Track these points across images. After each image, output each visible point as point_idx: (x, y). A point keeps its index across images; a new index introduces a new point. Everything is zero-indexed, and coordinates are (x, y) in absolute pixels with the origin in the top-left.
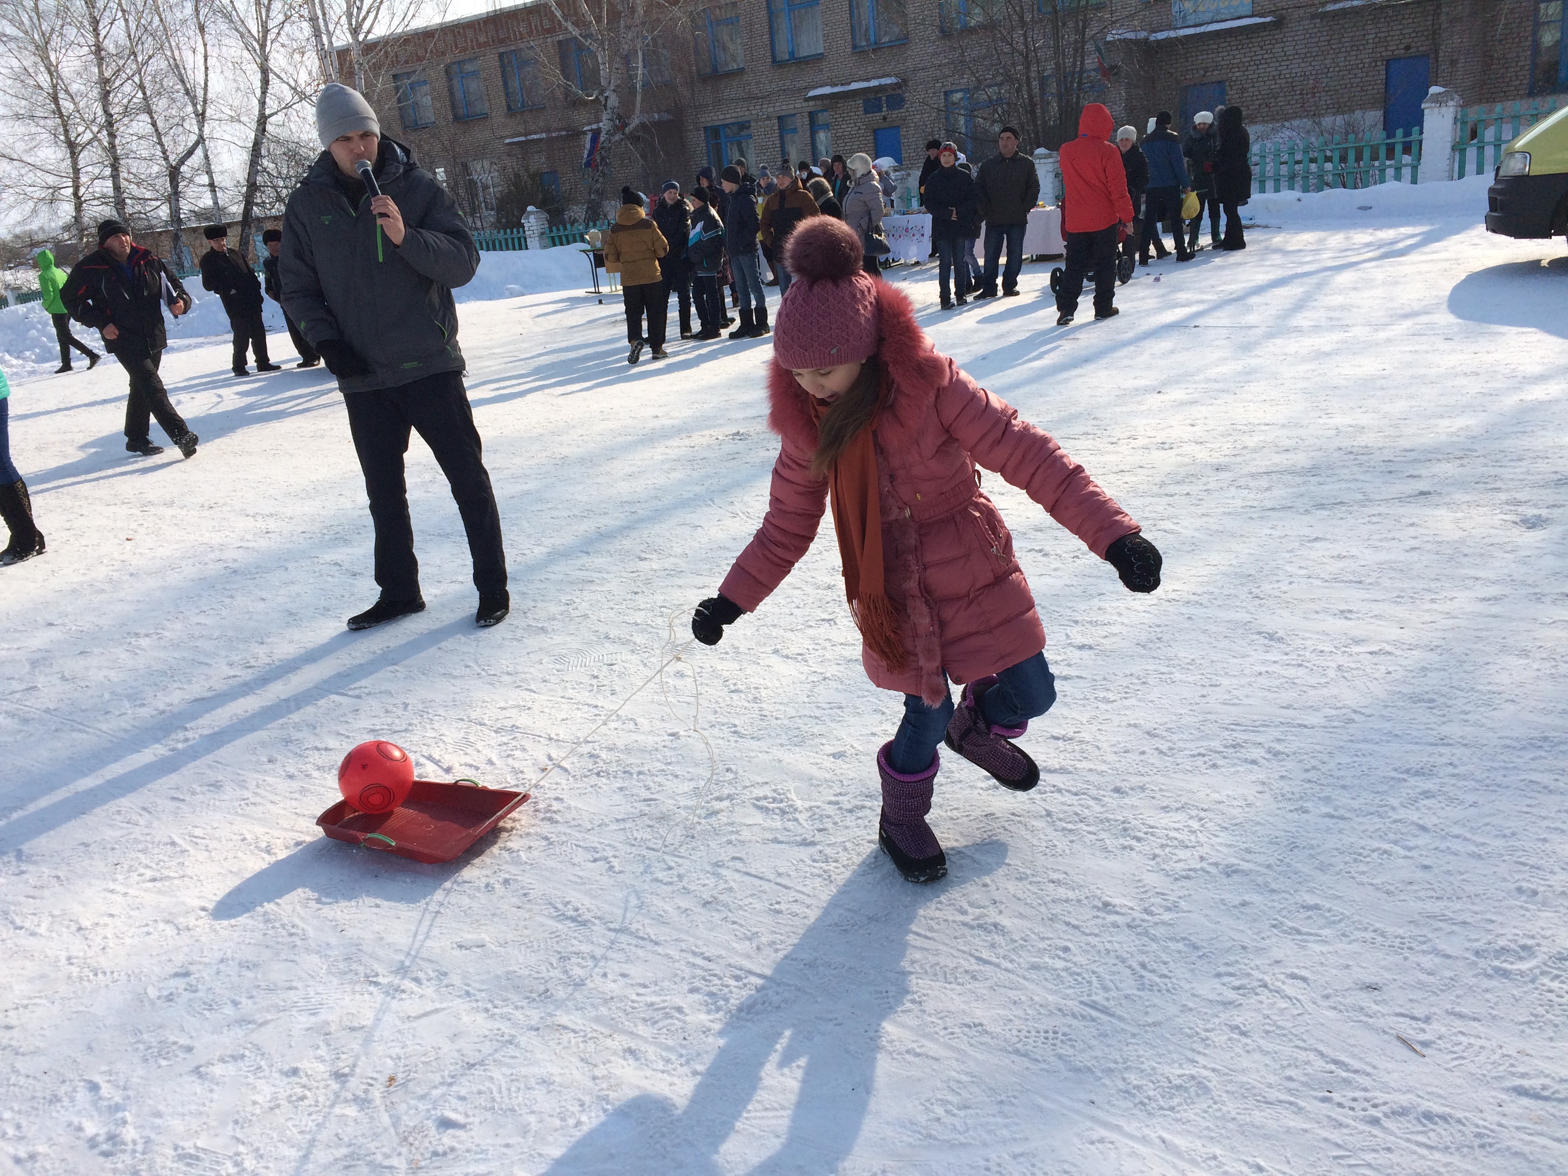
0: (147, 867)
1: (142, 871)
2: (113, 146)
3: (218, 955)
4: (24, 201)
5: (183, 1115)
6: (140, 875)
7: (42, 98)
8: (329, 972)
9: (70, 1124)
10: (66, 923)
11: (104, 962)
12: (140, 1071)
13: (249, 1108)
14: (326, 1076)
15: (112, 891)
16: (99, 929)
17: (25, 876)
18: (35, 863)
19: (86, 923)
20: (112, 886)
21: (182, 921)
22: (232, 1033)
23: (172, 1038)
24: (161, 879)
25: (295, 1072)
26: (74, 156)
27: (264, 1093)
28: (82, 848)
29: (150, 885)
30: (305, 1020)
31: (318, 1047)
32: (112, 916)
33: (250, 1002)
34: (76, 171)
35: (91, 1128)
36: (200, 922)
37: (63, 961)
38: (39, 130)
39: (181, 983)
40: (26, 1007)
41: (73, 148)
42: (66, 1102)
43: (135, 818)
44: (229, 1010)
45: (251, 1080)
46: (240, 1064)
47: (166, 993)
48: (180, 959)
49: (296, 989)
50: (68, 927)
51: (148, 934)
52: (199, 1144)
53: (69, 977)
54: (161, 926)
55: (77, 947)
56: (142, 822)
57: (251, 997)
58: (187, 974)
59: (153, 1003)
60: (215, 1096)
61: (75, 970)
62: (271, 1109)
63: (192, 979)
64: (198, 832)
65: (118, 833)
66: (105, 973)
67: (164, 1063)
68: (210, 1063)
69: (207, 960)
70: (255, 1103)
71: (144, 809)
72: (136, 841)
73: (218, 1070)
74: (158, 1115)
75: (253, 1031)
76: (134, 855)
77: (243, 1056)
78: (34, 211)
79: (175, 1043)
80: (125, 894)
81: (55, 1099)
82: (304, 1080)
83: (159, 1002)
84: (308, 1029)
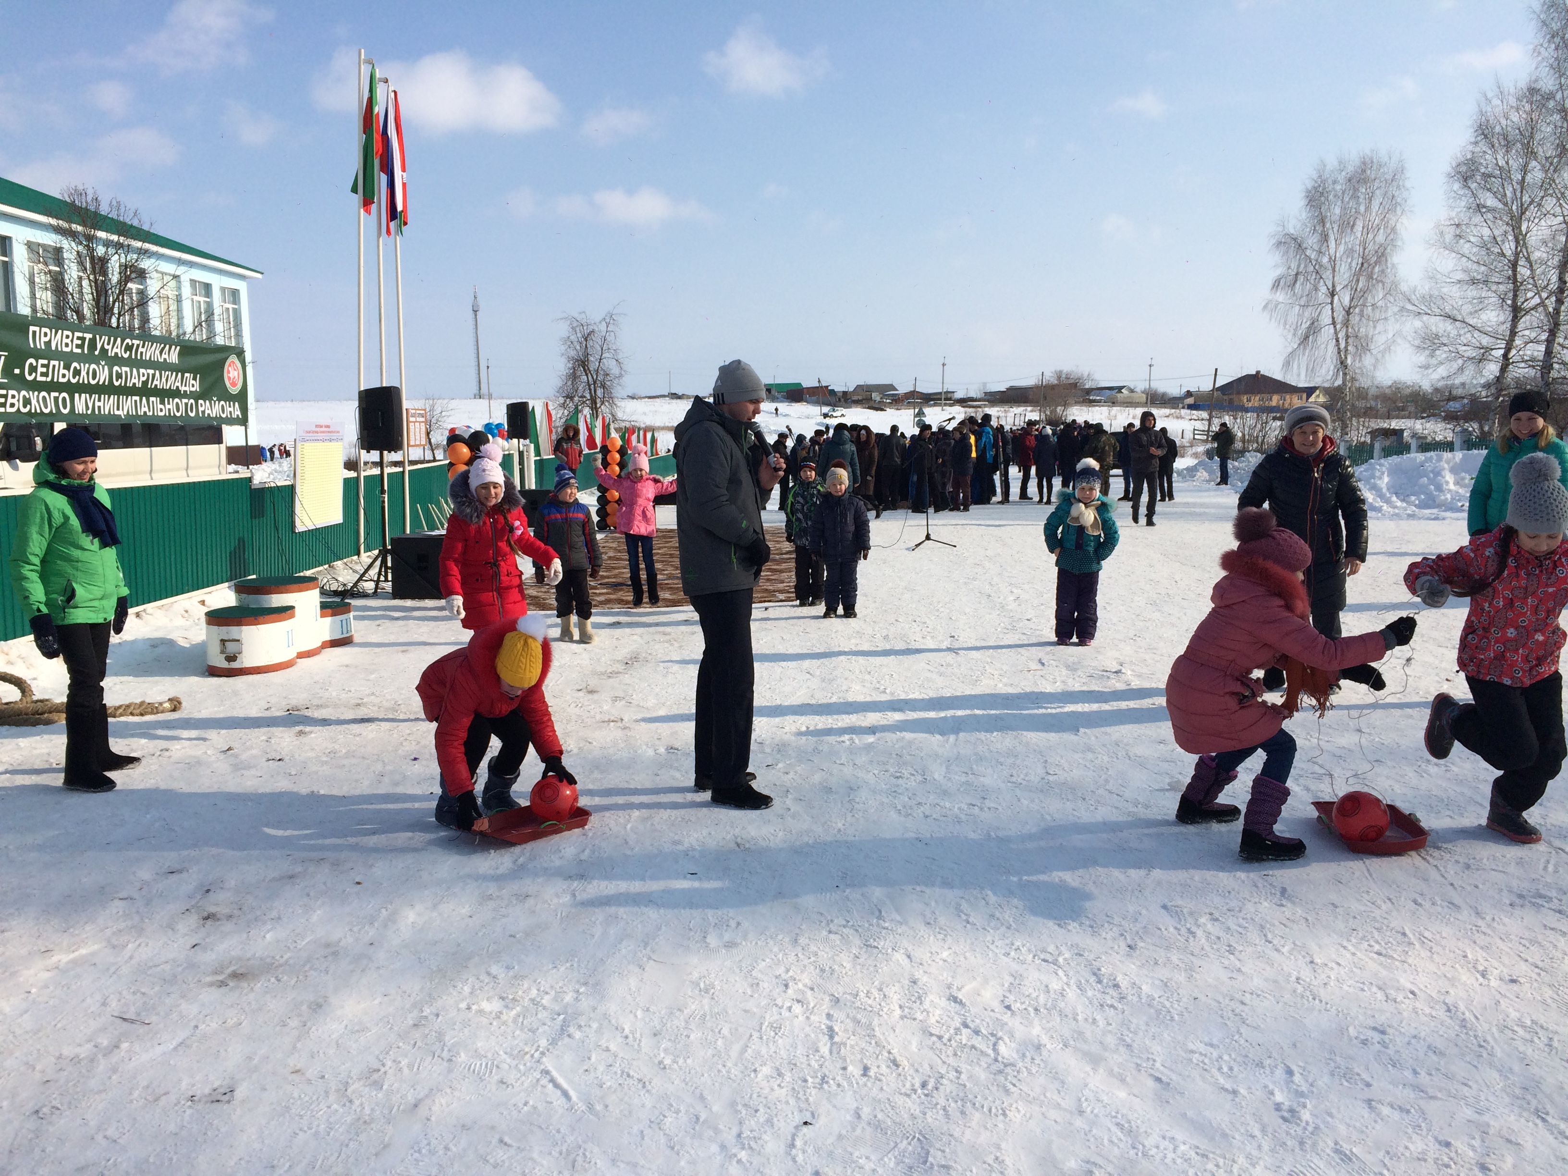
0: (1377, 942)
1: (1373, 943)
2: (1557, 311)
3: (1414, 1032)
4: (1455, 359)
5: (1349, 1125)
6: (1370, 945)
7: (1502, 265)
8: (1503, 1090)
9: (1266, 1087)
10: (1303, 953)
11: (1322, 993)
12: (1326, 1079)
13: (1401, 1149)
14: (1473, 1162)
15: (1345, 948)
16: (1327, 970)
17: (1284, 909)
18: (1293, 903)
19: (1318, 960)
20: (1345, 943)
21: (1392, 993)
22: (1405, 1091)
23: (1356, 1070)
24: (1385, 956)
25: (1448, 1145)
26: (1515, 319)
27: (1417, 1145)
28: (1331, 907)
29: (1376, 956)
30: (1469, 1113)
31: (1474, 1138)
32: (1339, 964)
33: (1428, 1077)
34: (1513, 333)
35: (1279, 1097)
36: (1407, 1001)
37: (1293, 979)
38: (1490, 294)
39: (1377, 1037)
40: (1258, 996)
41: (1517, 312)
42: (1268, 1072)
43: (1379, 902)
44: (1408, 1074)
45: (1410, 1130)
46: (1404, 1115)
47: (1362, 1037)
48: (1381, 1019)
49: (1470, 1087)
50: (1304, 957)
51: (1362, 990)
52: (1354, 1150)
53: (1294, 991)
54: (1374, 989)
55: (1306, 974)
56: (1384, 907)
57: (1430, 1075)
58: (1383, 1032)
59: (1351, 1040)
60: (1378, 1127)
61: (1300, 989)
62: (1419, 1159)
63: (1386, 1038)
64: (1427, 934)
65: (1363, 908)
66: (1321, 1001)
67: (1346, 1084)
68: (1380, 1102)
69: (1403, 1030)
70: (1407, 1148)
71: (1389, 899)
72: (1374, 919)
73: (1386, 1110)
74: (1330, 1115)
75: (1422, 1098)
76: (1370, 929)
77: (1408, 1112)
78: (1461, 369)
79: (1358, 1075)
80: (1354, 954)
81: (1260, 1065)
82: (1453, 1155)
83: (1355, 1041)
84: (1469, 1121)
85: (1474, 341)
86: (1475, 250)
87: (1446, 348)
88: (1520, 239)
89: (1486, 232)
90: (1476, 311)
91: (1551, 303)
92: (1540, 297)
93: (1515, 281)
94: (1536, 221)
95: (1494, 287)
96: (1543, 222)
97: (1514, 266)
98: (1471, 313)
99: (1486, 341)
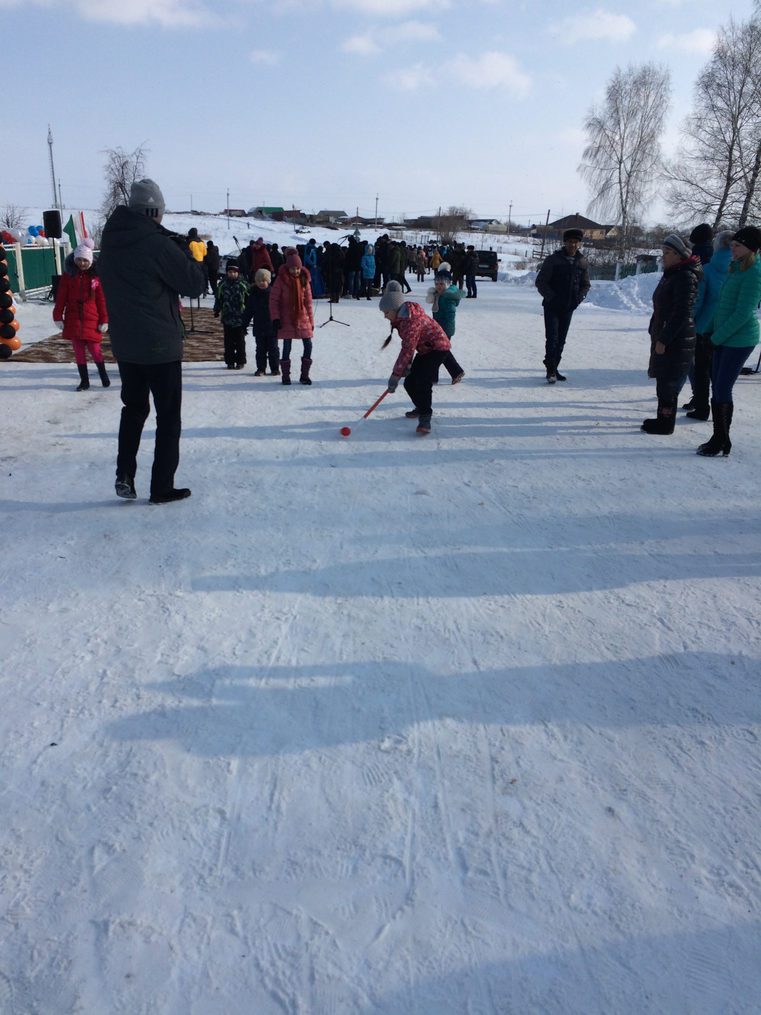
2: (753, 182)
26: (728, 186)
34: (726, 195)
41: (730, 180)
85: (702, 199)
86: (708, 136)
88: (736, 131)
89: (716, 125)
90: (705, 179)
91: (750, 176)
92: (744, 172)
93: (730, 160)
94: (747, 119)
95: (717, 163)
96: (750, 121)
97: (731, 149)
98: (702, 180)
99: (709, 199)
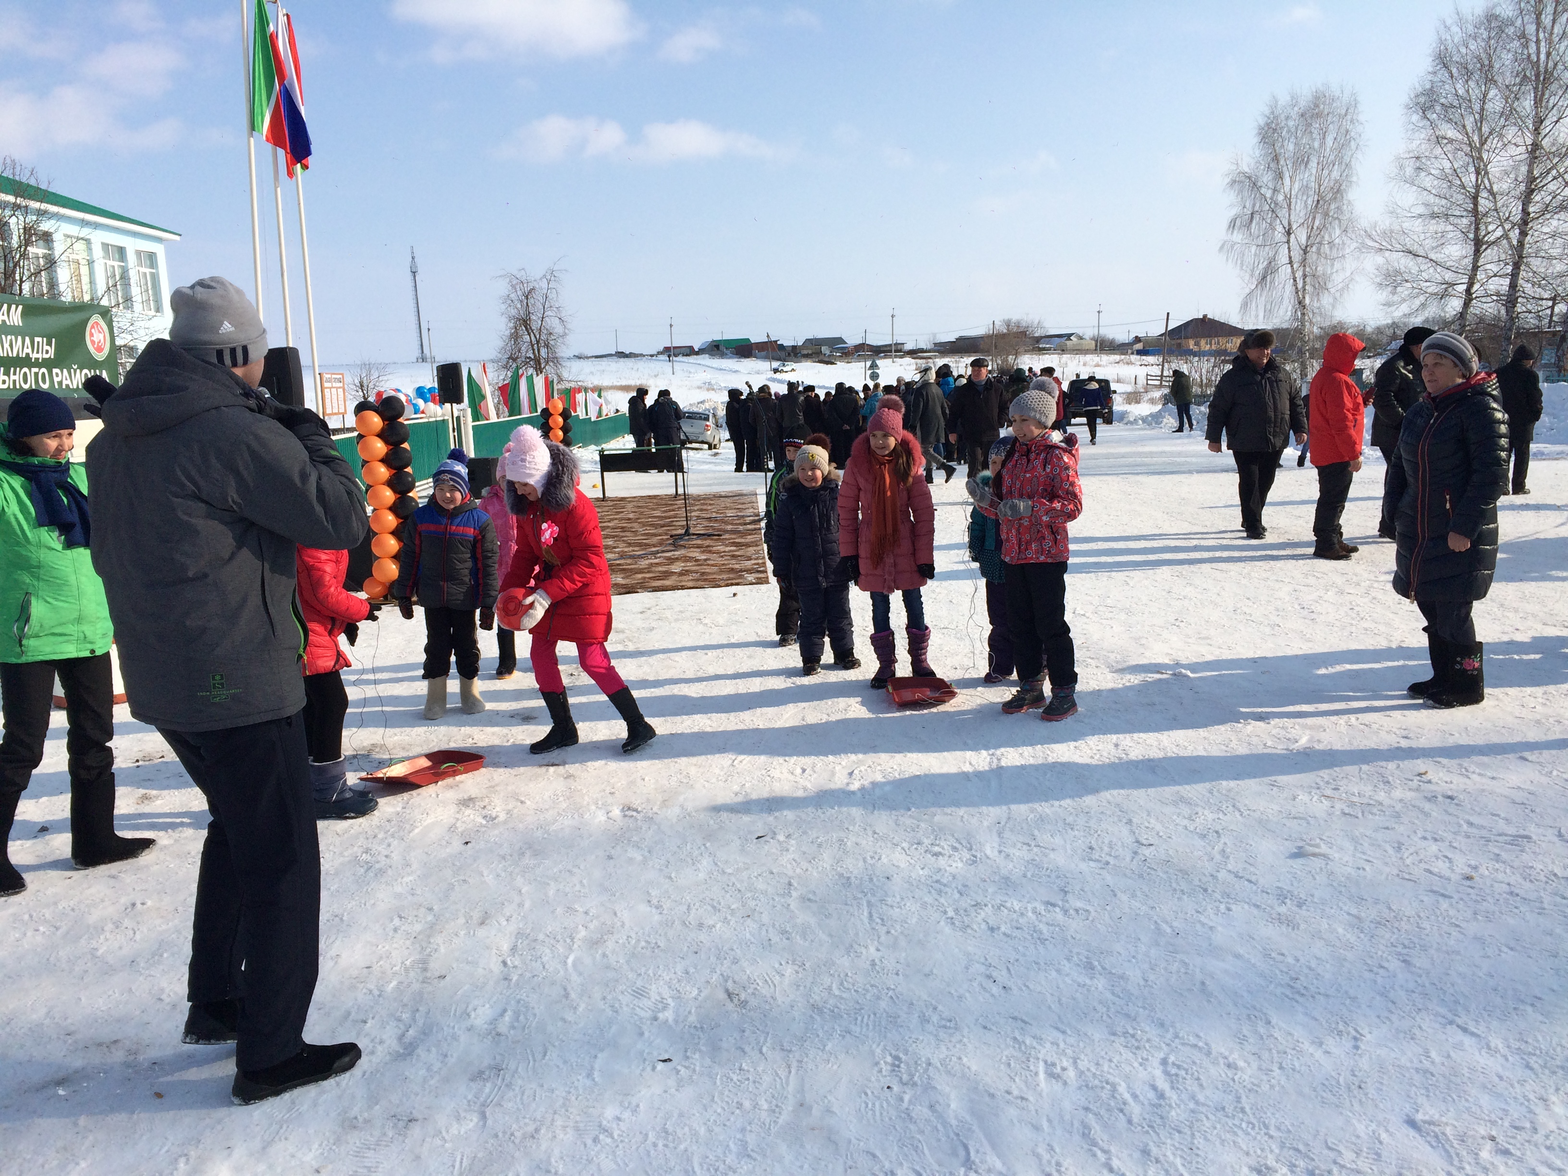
2: (1521, 244)
4: (1417, 295)
7: (1463, 198)
26: (1477, 253)
34: (1475, 268)
38: (1450, 228)
41: (1479, 244)
85: (1436, 276)
86: (1436, 183)
87: (1408, 285)
88: (1481, 171)
89: (1447, 165)
90: (1438, 246)
91: (1515, 235)
92: (1504, 228)
93: (1476, 213)
94: (1497, 151)
95: (1455, 221)
97: (1475, 199)
98: (1433, 248)
99: (1449, 276)
